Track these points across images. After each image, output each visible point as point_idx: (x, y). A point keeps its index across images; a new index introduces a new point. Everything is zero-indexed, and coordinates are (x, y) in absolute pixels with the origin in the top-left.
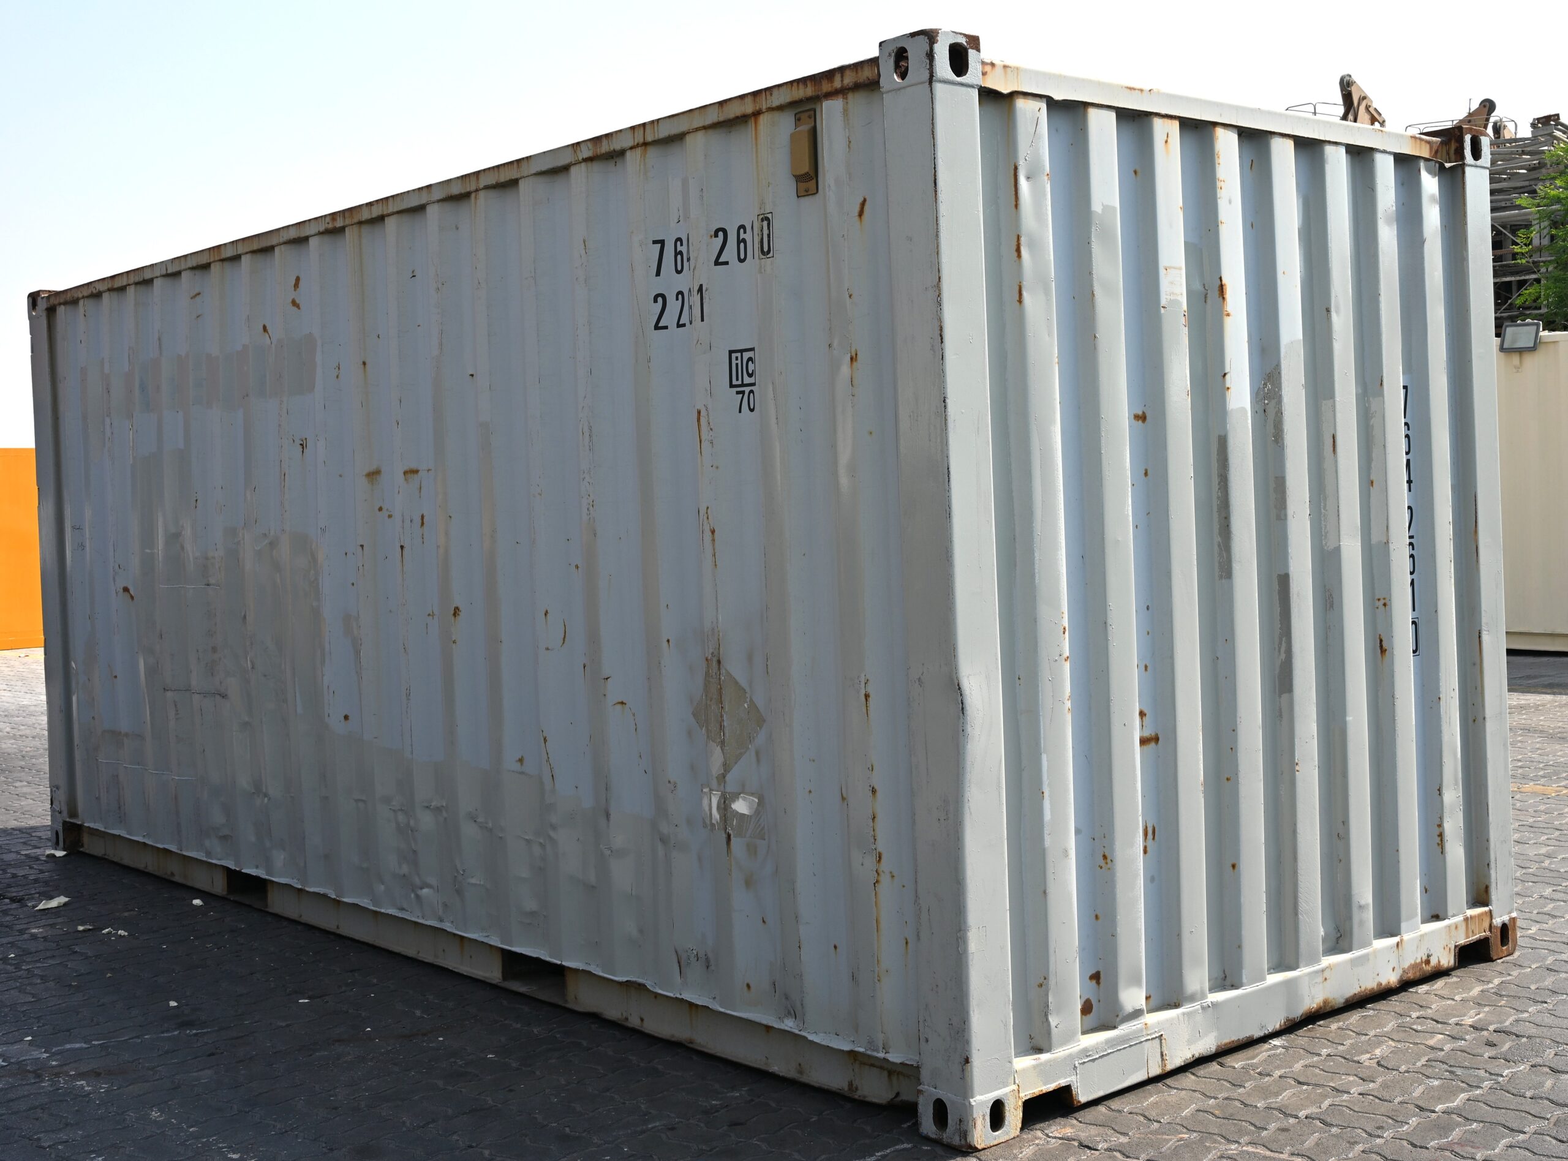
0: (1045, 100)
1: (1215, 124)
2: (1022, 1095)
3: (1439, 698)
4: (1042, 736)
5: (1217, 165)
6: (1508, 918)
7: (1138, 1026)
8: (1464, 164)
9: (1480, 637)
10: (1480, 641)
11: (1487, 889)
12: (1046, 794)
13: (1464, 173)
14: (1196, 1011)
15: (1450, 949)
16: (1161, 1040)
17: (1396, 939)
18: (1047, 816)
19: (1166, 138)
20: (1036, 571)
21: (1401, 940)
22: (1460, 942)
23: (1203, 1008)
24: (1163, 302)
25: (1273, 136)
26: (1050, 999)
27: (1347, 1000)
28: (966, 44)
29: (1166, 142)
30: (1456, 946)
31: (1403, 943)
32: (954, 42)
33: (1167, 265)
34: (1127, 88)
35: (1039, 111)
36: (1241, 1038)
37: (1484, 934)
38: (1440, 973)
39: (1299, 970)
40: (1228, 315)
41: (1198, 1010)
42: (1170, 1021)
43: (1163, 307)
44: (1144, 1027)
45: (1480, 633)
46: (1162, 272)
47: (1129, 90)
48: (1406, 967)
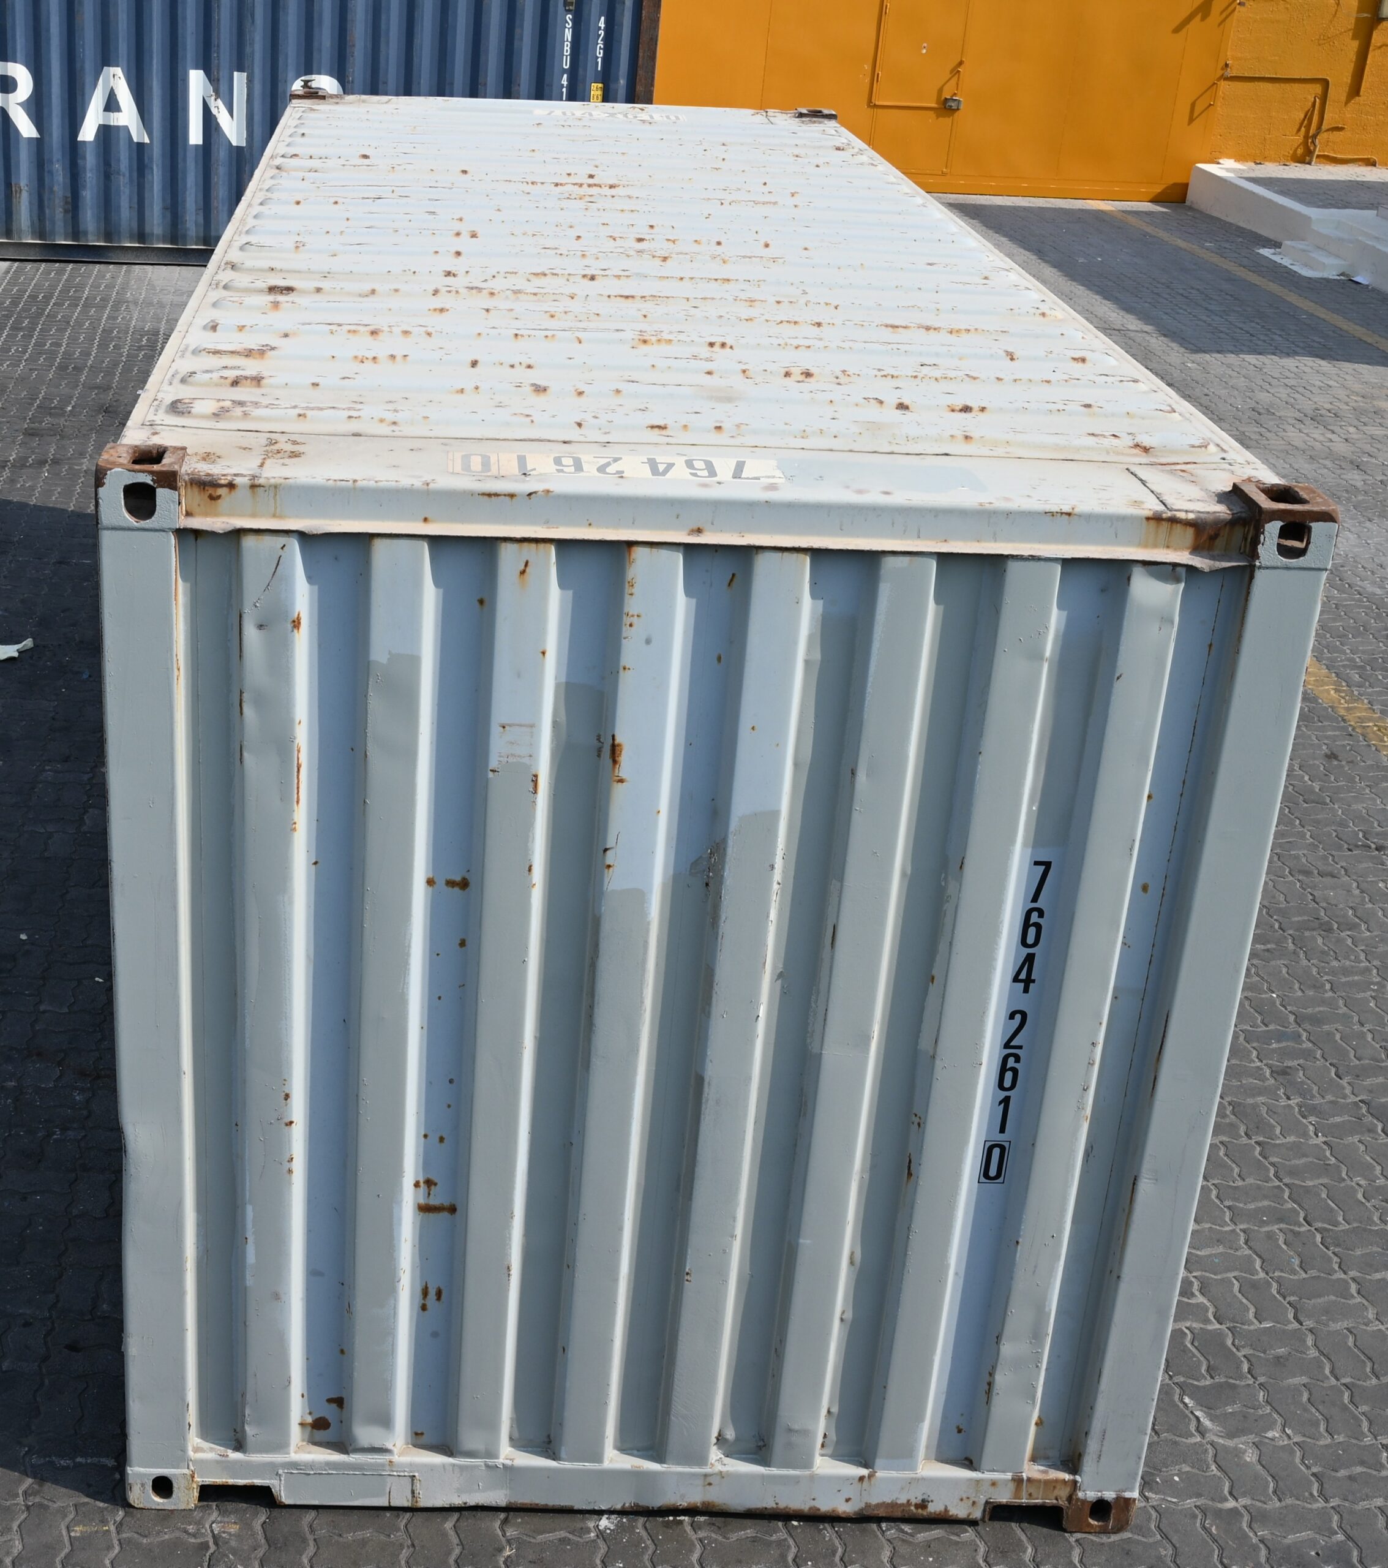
1: (631, 544)
2: (197, 1479)
3: (1018, 1242)
4: (247, 1188)
5: (627, 597)
9: (1134, 1184)
10: (1133, 1188)
11: (1080, 1456)
12: (250, 1240)
13: (1252, 577)
16: (413, 1480)
17: (864, 1472)
18: (251, 1257)
19: (522, 567)
20: (247, 1035)
21: (870, 1476)
23: (487, 1466)
24: (493, 763)
25: (760, 551)
26: (247, 1412)
28: (151, 483)
30: (987, 1503)
32: (131, 482)
33: (504, 721)
34: (484, 494)
35: (282, 548)
37: (1055, 1501)
38: (943, 1520)
39: (665, 1466)
40: (621, 781)
41: (481, 1466)
42: (432, 1468)
43: (491, 770)
44: (387, 1463)
45: (1135, 1179)
46: (495, 730)
47: (486, 498)
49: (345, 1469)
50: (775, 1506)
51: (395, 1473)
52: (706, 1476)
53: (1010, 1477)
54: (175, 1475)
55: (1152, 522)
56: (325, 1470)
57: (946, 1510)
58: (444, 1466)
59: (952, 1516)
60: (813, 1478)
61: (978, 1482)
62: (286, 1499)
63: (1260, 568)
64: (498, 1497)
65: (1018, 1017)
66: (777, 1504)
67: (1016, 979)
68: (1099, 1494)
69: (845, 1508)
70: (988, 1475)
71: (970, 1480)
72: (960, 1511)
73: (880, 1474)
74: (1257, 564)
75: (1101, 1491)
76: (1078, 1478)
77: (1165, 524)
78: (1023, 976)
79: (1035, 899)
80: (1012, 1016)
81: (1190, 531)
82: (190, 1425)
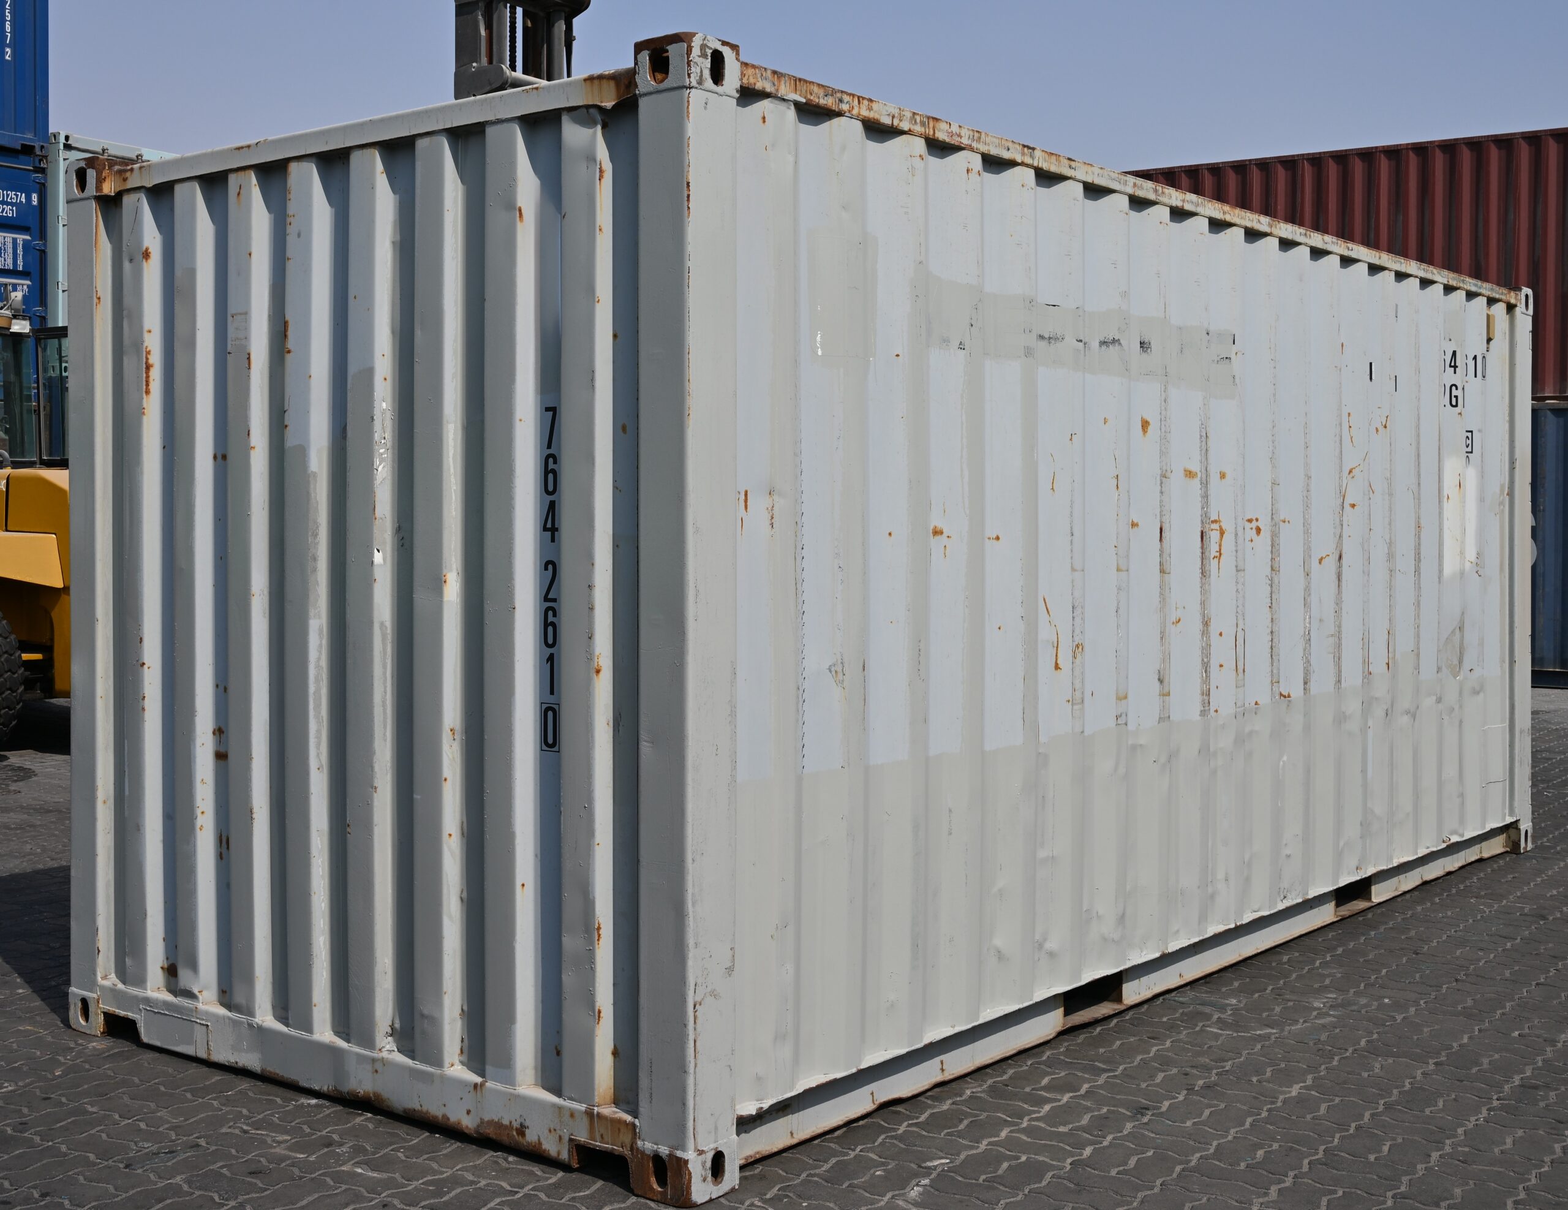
0: (143, 190)
6: (667, 1152)
7: (190, 1005)
8: (635, 95)
14: (241, 1023)
15: (560, 1137)
17: (479, 1080)
22: (580, 1139)
27: (405, 1111)
29: (239, 194)
31: (483, 1088)
36: (285, 1076)
48: (486, 1120)
49: (174, 1011)
50: (420, 1108)
51: (198, 1021)
52: (374, 1060)
53: (584, 1109)
54: (89, 997)
55: (588, 82)
56: (163, 1010)
57: (540, 1143)
58: (224, 1017)
59: (545, 1150)
60: (444, 1079)
61: (560, 1108)
62: (145, 1038)
63: (641, 95)
64: (251, 1060)
65: (550, 567)
66: (421, 1106)
67: (545, 529)
68: (655, 1146)
69: (468, 1123)
70: (568, 1104)
71: (554, 1105)
72: (551, 1147)
73: (487, 1084)
74: (637, 92)
75: (657, 1144)
76: (637, 1122)
77: (596, 82)
78: (549, 525)
79: (549, 447)
80: (546, 569)
81: (612, 84)
82: (99, 951)
